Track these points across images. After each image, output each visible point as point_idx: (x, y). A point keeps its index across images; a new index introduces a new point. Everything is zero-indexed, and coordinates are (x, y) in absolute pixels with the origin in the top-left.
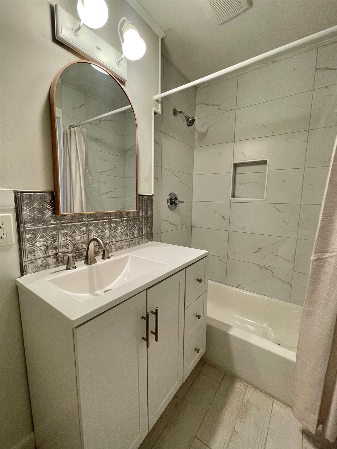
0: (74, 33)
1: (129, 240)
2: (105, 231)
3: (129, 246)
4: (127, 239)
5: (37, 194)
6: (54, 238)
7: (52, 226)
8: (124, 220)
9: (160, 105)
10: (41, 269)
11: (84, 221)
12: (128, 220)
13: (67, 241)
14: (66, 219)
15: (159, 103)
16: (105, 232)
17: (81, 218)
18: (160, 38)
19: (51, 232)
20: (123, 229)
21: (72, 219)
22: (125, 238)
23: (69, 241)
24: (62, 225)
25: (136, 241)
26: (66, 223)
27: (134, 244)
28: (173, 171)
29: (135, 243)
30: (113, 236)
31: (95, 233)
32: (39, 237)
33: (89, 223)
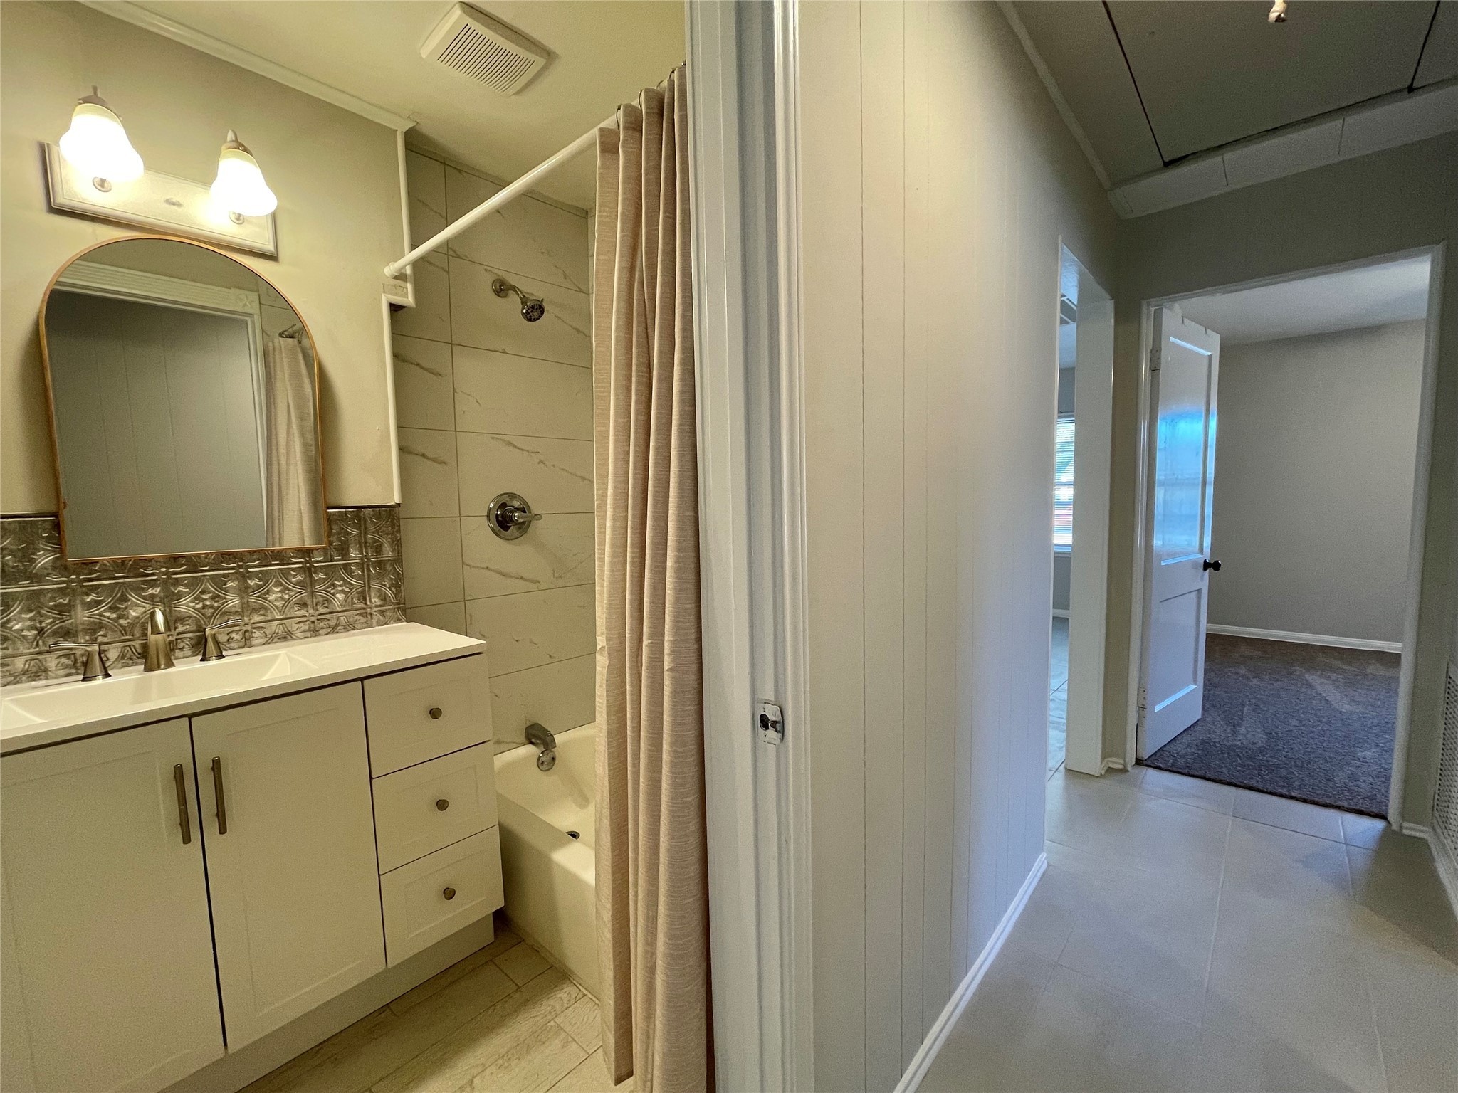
0: (99, 187)
1: (312, 619)
2: (228, 597)
3: (314, 632)
4: (306, 616)
5: (9, 520)
6: (64, 610)
7: (55, 586)
8: (293, 570)
9: (409, 287)
10: (24, 678)
11: (153, 575)
12: (309, 570)
13: (100, 619)
14: (97, 571)
15: (407, 282)
16: (225, 598)
17: (146, 568)
18: (398, 133)
19: (53, 599)
20: (289, 589)
21: (115, 571)
22: (299, 613)
23: (107, 620)
24: (84, 584)
25: (338, 619)
26: (98, 579)
27: (334, 630)
28: (507, 438)
29: (336, 626)
30: (253, 609)
31: (192, 601)
32: (16, 611)
33: (169, 577)
